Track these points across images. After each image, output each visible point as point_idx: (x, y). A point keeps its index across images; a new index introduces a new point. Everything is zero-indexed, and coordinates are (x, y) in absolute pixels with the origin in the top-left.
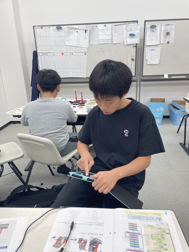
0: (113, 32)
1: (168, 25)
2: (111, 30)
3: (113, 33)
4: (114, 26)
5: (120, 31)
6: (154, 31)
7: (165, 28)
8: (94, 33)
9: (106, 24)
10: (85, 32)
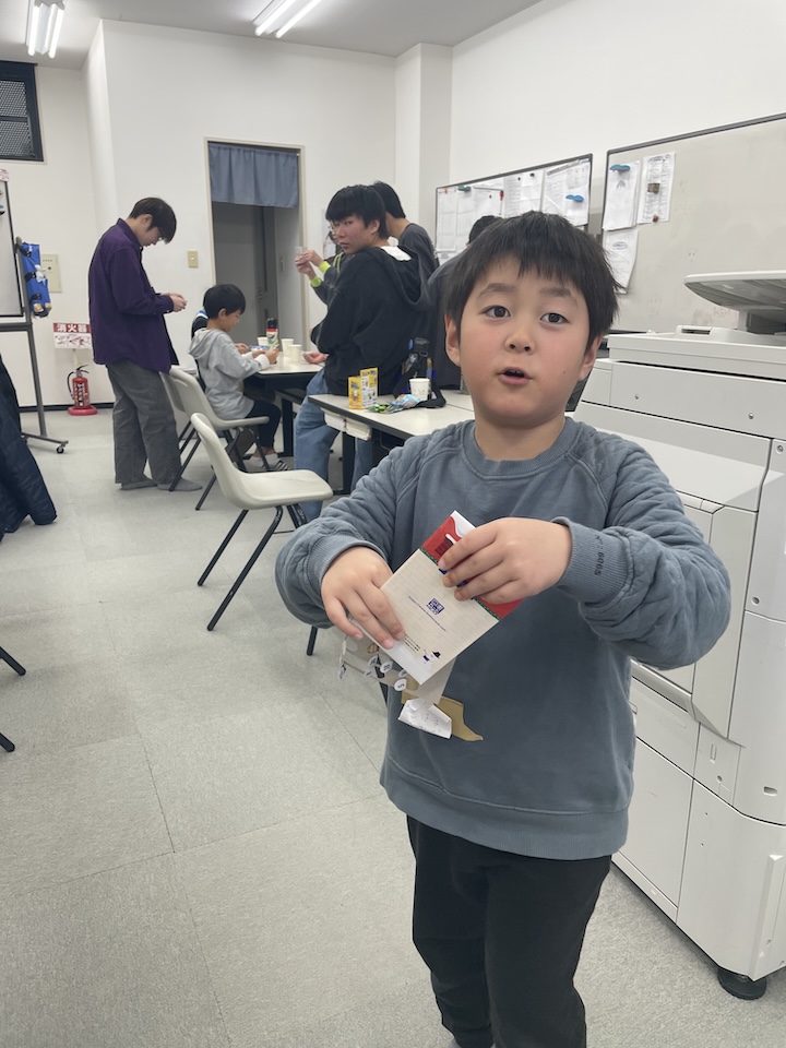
0: (545, 192)
2: (541, 186)
3: (545, 197)
4: (549, 174)
6: (624, 184)
9: (534, 172)
10: (500, 197)
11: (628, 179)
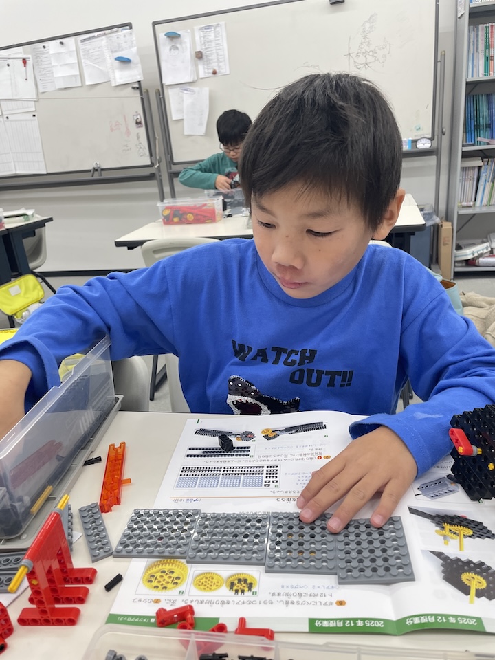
0: (82, 57)
1: (209, 27)
2: (75, 53)
3: (83, 61)
4: (82, 41)
5: (98, 53)
6: (177, 48)
7: (204, 37)
8: (43, 63)
9: (63, 40)
10: (23, 64)
11: (181, 43)
